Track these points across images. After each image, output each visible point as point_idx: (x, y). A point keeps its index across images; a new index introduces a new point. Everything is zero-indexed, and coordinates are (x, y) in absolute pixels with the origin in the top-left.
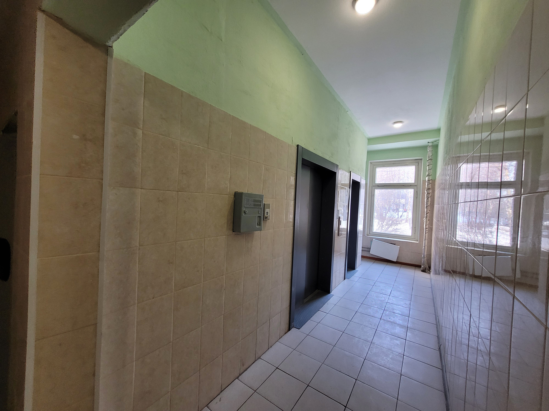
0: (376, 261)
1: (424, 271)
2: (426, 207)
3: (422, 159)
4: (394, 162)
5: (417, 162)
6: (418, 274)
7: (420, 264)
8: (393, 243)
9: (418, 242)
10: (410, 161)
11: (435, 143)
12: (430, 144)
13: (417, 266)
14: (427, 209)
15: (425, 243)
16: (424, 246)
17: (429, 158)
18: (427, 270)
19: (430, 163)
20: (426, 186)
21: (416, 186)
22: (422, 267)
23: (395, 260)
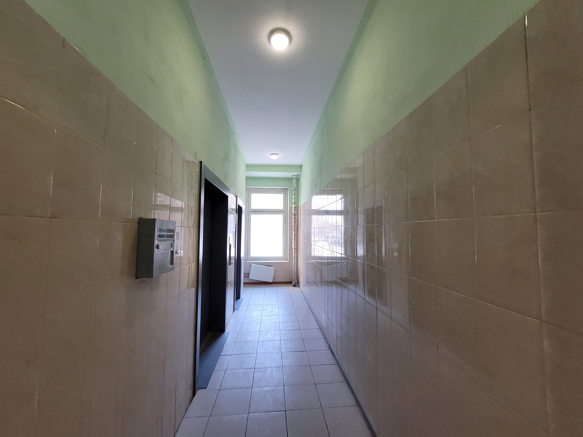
0: (255, 285)
1: (294, 286)
2: (294, 230)
3: (288, 189)
4: (267, 190)
5: (284, 191)
6: (290, 289)
7: (291, 281)
8: (269, 265)
9: (288, 261)
10: (279, 190)
11: (298, 177)
12: (295, 177)
13: (289, 283)
14: (294, 232)
15: (294, 261)
16: (294, 264)
17: (295, 189)
18: (297, 284)
19: (295, 193)
20: (293, 212)
21: (284, 212)
22: (293, 282)
23: (271, 281)
